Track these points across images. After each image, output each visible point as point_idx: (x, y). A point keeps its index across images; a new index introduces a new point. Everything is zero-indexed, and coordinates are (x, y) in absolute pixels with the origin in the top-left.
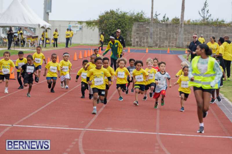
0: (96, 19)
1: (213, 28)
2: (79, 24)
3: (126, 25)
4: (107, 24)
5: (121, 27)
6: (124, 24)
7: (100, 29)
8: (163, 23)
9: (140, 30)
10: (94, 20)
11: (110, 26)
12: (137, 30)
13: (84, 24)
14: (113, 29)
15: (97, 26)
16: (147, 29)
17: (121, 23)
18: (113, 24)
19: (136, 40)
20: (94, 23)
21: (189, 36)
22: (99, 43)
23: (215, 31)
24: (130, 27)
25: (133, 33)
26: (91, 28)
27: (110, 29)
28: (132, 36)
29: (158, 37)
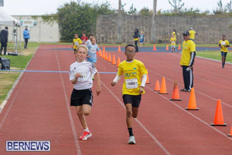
1: (187, 19)
2: (33, 19)
3: (89, 18)
4: (69, 18)
5: (84, 21)
6: (87, 18)
7: (60, 25)
8: (131, 14)
9: (106, 24)
10: (53, 14)
11: (72, 20)
12: (102, 24)
13: (40, 19)
14: (75, 24)
15: (56, 21)
16: (113, 23)
17: (85, 16)
18: (75, 18)
19: (102, 36)
20: (52, 18)
21: (160, 30)
22: (60, 41)
23: (189, 22)
24: (94, 20)
25: (97, 28)
26: (49, 24)
27: (72, 24)
28: (96, 31)
29: (126, 31)
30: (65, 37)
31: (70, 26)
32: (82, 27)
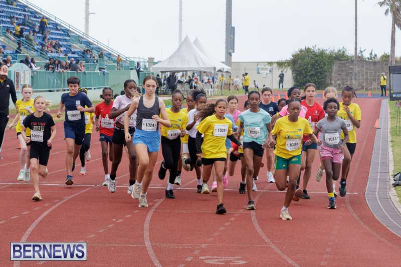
0: (288, 59)
2: (269, 66)
3: (324, 64)
4: (302, 64)
5: (318, 67)
6: (322, 64)
7: (293, 71)
8: (370, 60)
9: (342, 70)
10: (287, 60)
11: (305, 66)
12: (339, 70)
13: (275, 65)
14: (309, 71)
15: (290, 67)
16: (350, 69)
17: (319, 63)
18: (308, 64)
19: (338, 82)
20: (286, 64)
24: (330, 66)
25: (333, 74)
27: (306, 70)
28: (332, 78)
29: (365, 78)
30: (298, 83)
31: (304, 72)
32: (316, 74)
